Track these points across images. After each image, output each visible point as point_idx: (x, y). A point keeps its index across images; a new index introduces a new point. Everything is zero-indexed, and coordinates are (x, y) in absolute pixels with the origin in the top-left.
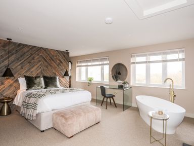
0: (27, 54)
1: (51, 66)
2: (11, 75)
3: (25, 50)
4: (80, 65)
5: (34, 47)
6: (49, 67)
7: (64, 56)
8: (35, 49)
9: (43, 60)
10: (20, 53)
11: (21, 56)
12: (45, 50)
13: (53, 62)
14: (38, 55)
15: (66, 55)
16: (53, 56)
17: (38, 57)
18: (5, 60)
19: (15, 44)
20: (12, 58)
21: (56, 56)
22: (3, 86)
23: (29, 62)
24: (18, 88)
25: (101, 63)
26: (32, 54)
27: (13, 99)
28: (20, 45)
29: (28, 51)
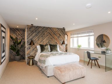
0: (41, 32)
1: (54, 38)
2: (34, 44)
3: (40, 29)
4: (73, 36)
5: (44, 27)
6: (53, 39)
7: (62, 31)
8: (45, 28)
9: (49, 34)
10: (37, 31)
11: (38, 33)
12: (51, 29)
13: (55, 36)
14: (47, 32)
15: (63, 31)
16: (55, 32)
17: (47, 33)
18: (30, 36)
19: (35, 27)
20: (34, 35)
21: (57, 32)
22: (30, 50)
23: (42, 37)
24: (37, 51)
25: (87, 34)
26: (43, 32)
27: (34, 57)
28: (37, 27)
29: (41, 30)
